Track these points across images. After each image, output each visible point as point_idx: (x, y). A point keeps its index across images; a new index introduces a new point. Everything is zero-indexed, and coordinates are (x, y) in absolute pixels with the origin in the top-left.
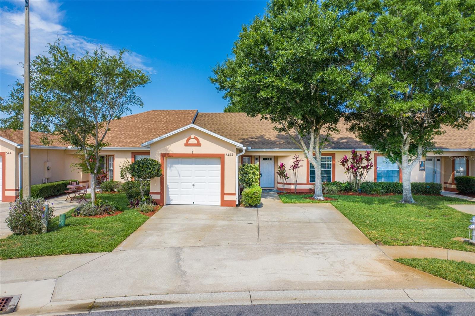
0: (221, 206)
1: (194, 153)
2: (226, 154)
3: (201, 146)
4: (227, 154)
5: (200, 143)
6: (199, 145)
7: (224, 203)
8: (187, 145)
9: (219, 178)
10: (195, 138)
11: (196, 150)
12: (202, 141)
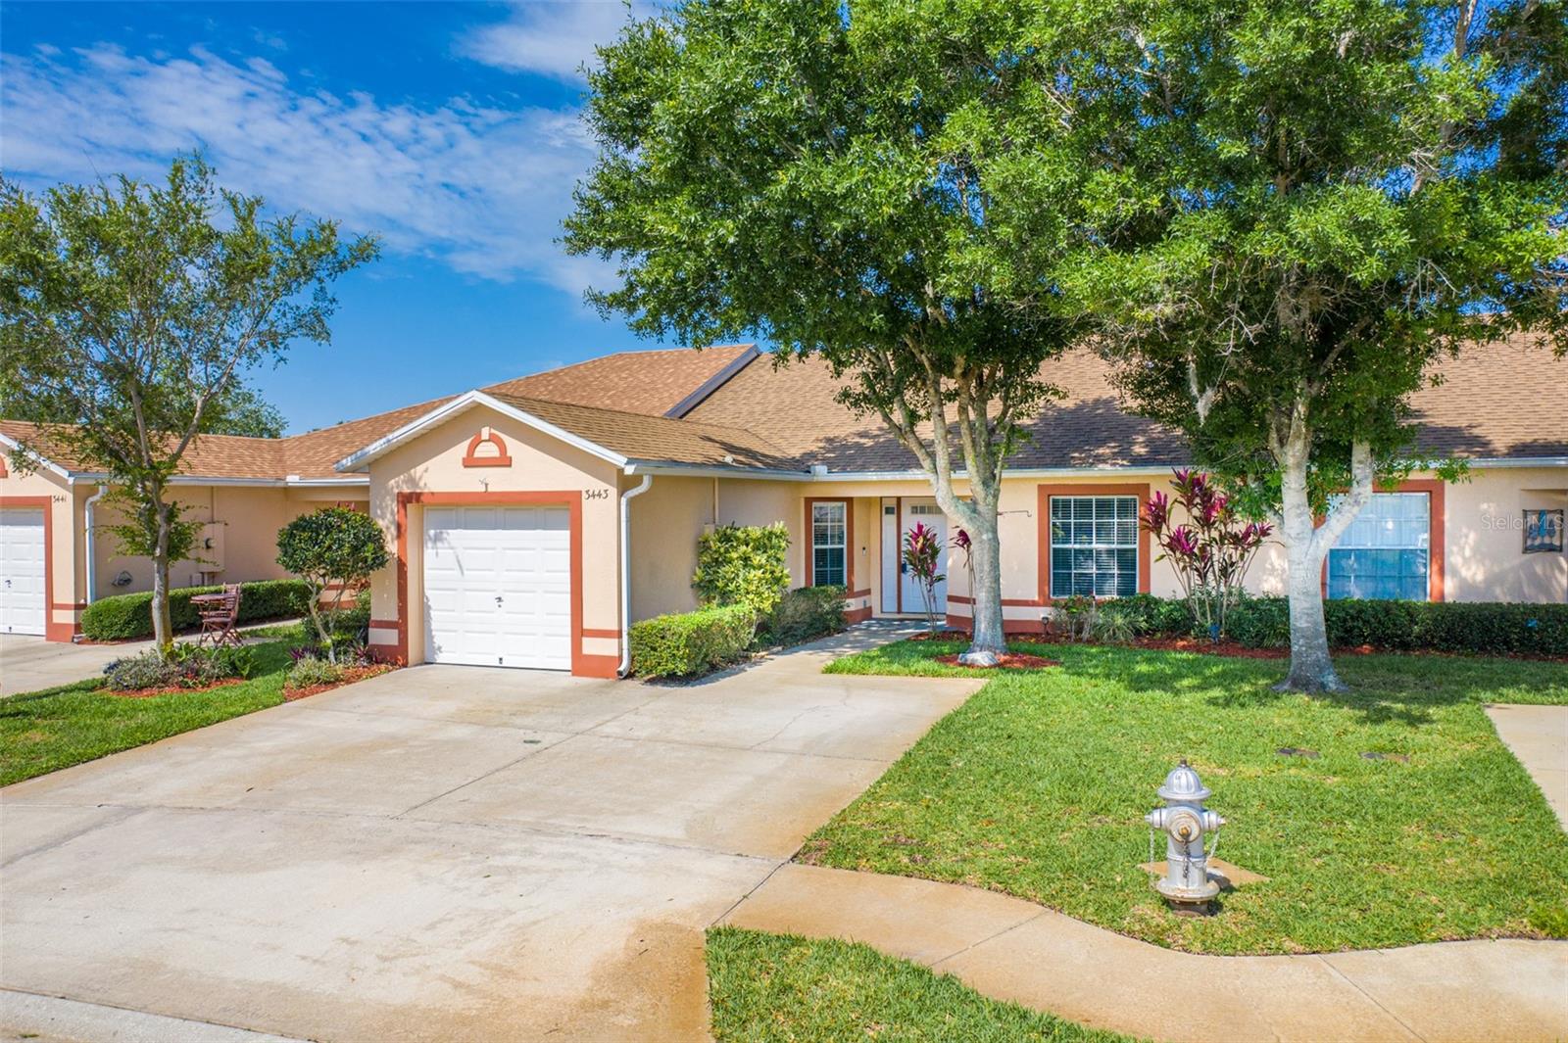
0: (573, 675)
1: (490, 490)
2: (587, 492)
3: (510, 466)
4: (591, 493)
5: (509, 454)
6: (504, 461)
7: (582, 664)
8: (470, 462)
9: (567, 576)
10: (492, 438)
11: (499, 481)
12: (514, 447)
